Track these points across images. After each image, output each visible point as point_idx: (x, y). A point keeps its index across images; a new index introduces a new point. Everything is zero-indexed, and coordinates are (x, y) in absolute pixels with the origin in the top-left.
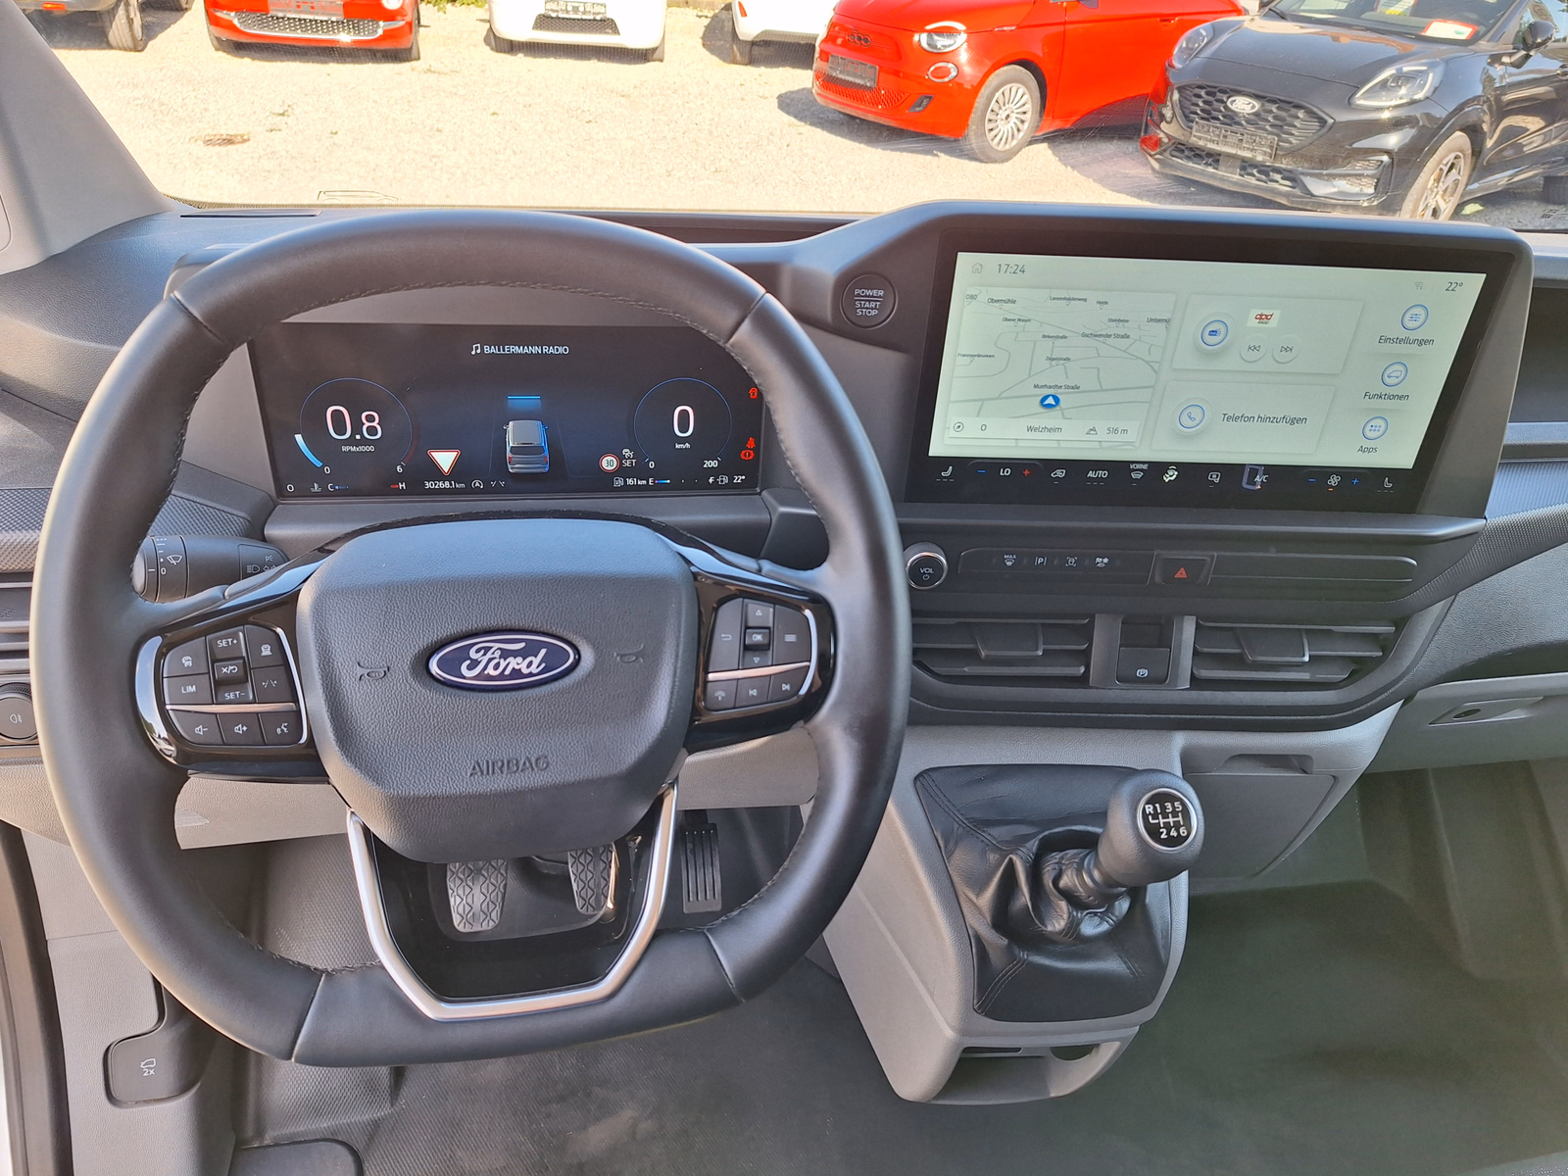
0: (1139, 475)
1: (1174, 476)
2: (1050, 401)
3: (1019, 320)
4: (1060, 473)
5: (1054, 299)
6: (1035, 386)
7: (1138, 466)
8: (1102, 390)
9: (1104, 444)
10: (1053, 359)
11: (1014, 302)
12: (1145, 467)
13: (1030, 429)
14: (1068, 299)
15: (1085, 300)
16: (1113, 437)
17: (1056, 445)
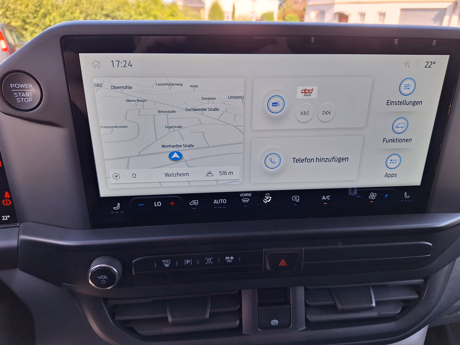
0: (247, 201)
1: (270, 200)
2: (175, 155)
3: (138, 101)
4: (195, 202)
5: (159, 85)
6: (163, 146)
7: (245, 195)
8: (209, 147)
9: (220, 182)
10: (170, 127)
11: (131, 88)
12: (250, 195)
13: (167, 175)
14: (169, 85)
15: (182, 85)
16: (224, 177)
17: (188, 185)
